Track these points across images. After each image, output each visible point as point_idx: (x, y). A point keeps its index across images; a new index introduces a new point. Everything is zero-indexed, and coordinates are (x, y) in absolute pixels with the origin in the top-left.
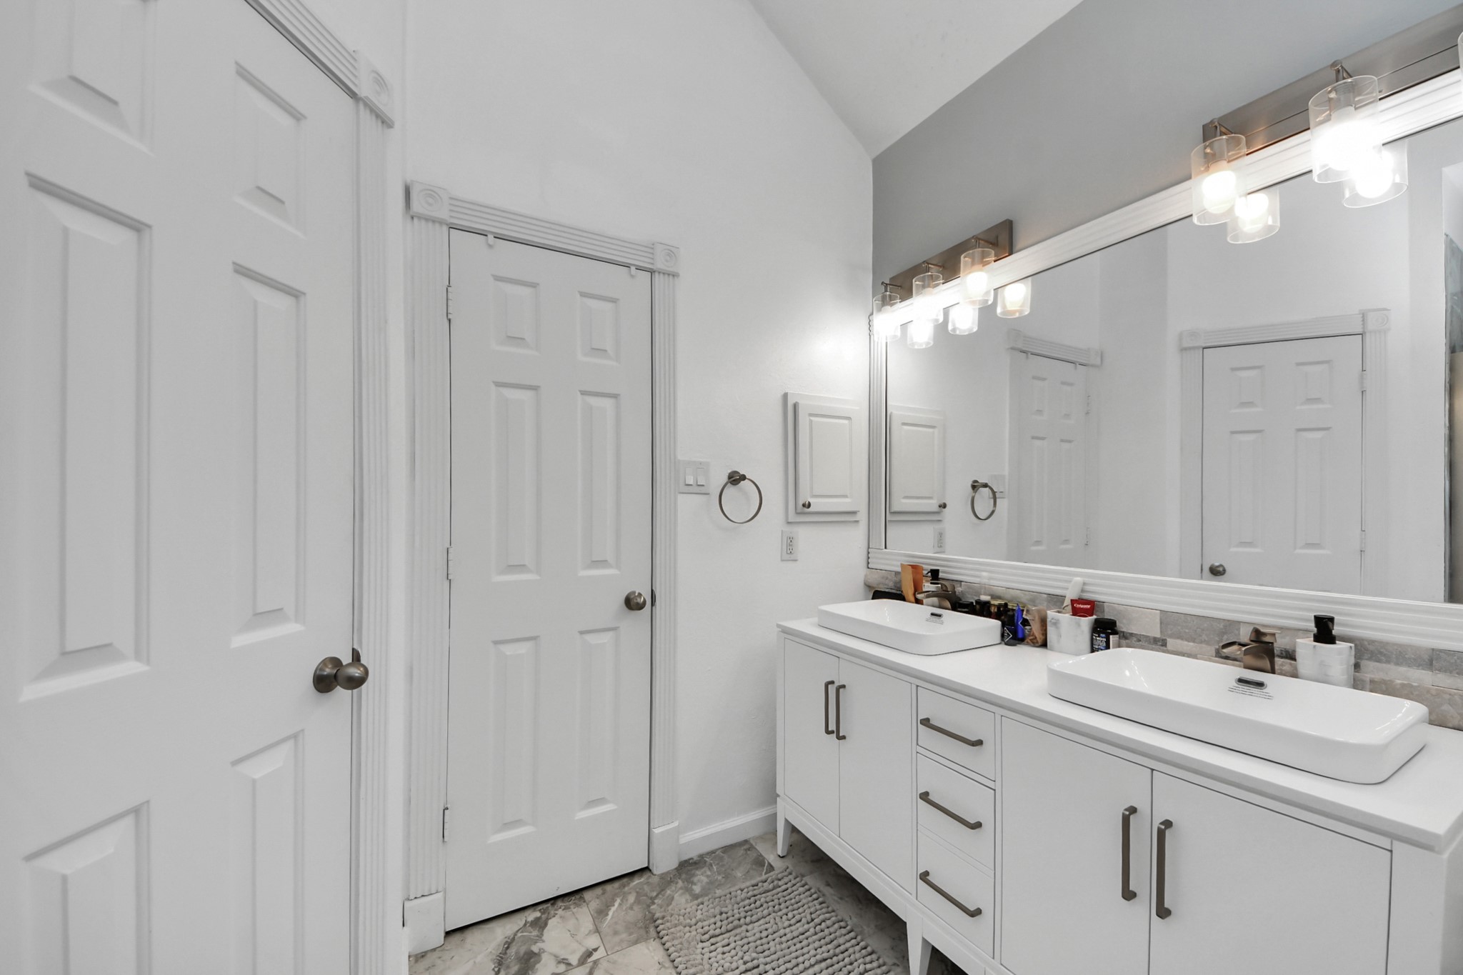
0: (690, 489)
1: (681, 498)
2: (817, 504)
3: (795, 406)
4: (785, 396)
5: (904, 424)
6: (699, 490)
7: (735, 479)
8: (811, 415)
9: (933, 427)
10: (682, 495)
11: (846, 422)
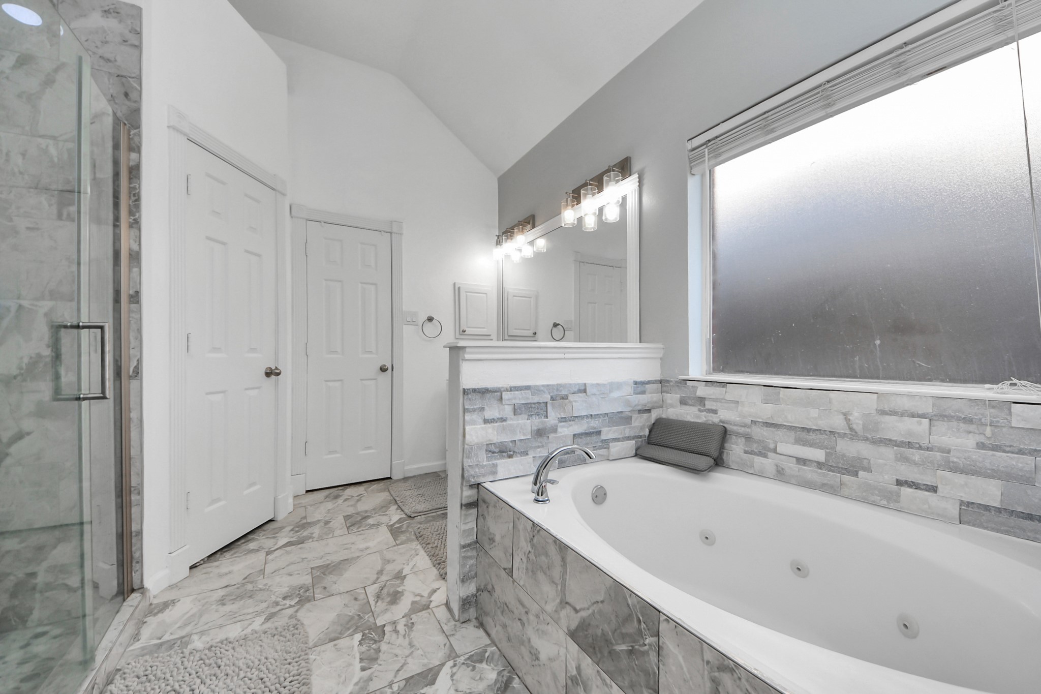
0: (408, 323)
1: (404, 327)
2: (469, 331)
3: (459, 288)
4: (455, 284)
5: (514, 296)
6: (413, 323)
7: (430, 319)
8: (466, 292)
9: (531, 298)
10: (406, 326)
11: (484, 295)
